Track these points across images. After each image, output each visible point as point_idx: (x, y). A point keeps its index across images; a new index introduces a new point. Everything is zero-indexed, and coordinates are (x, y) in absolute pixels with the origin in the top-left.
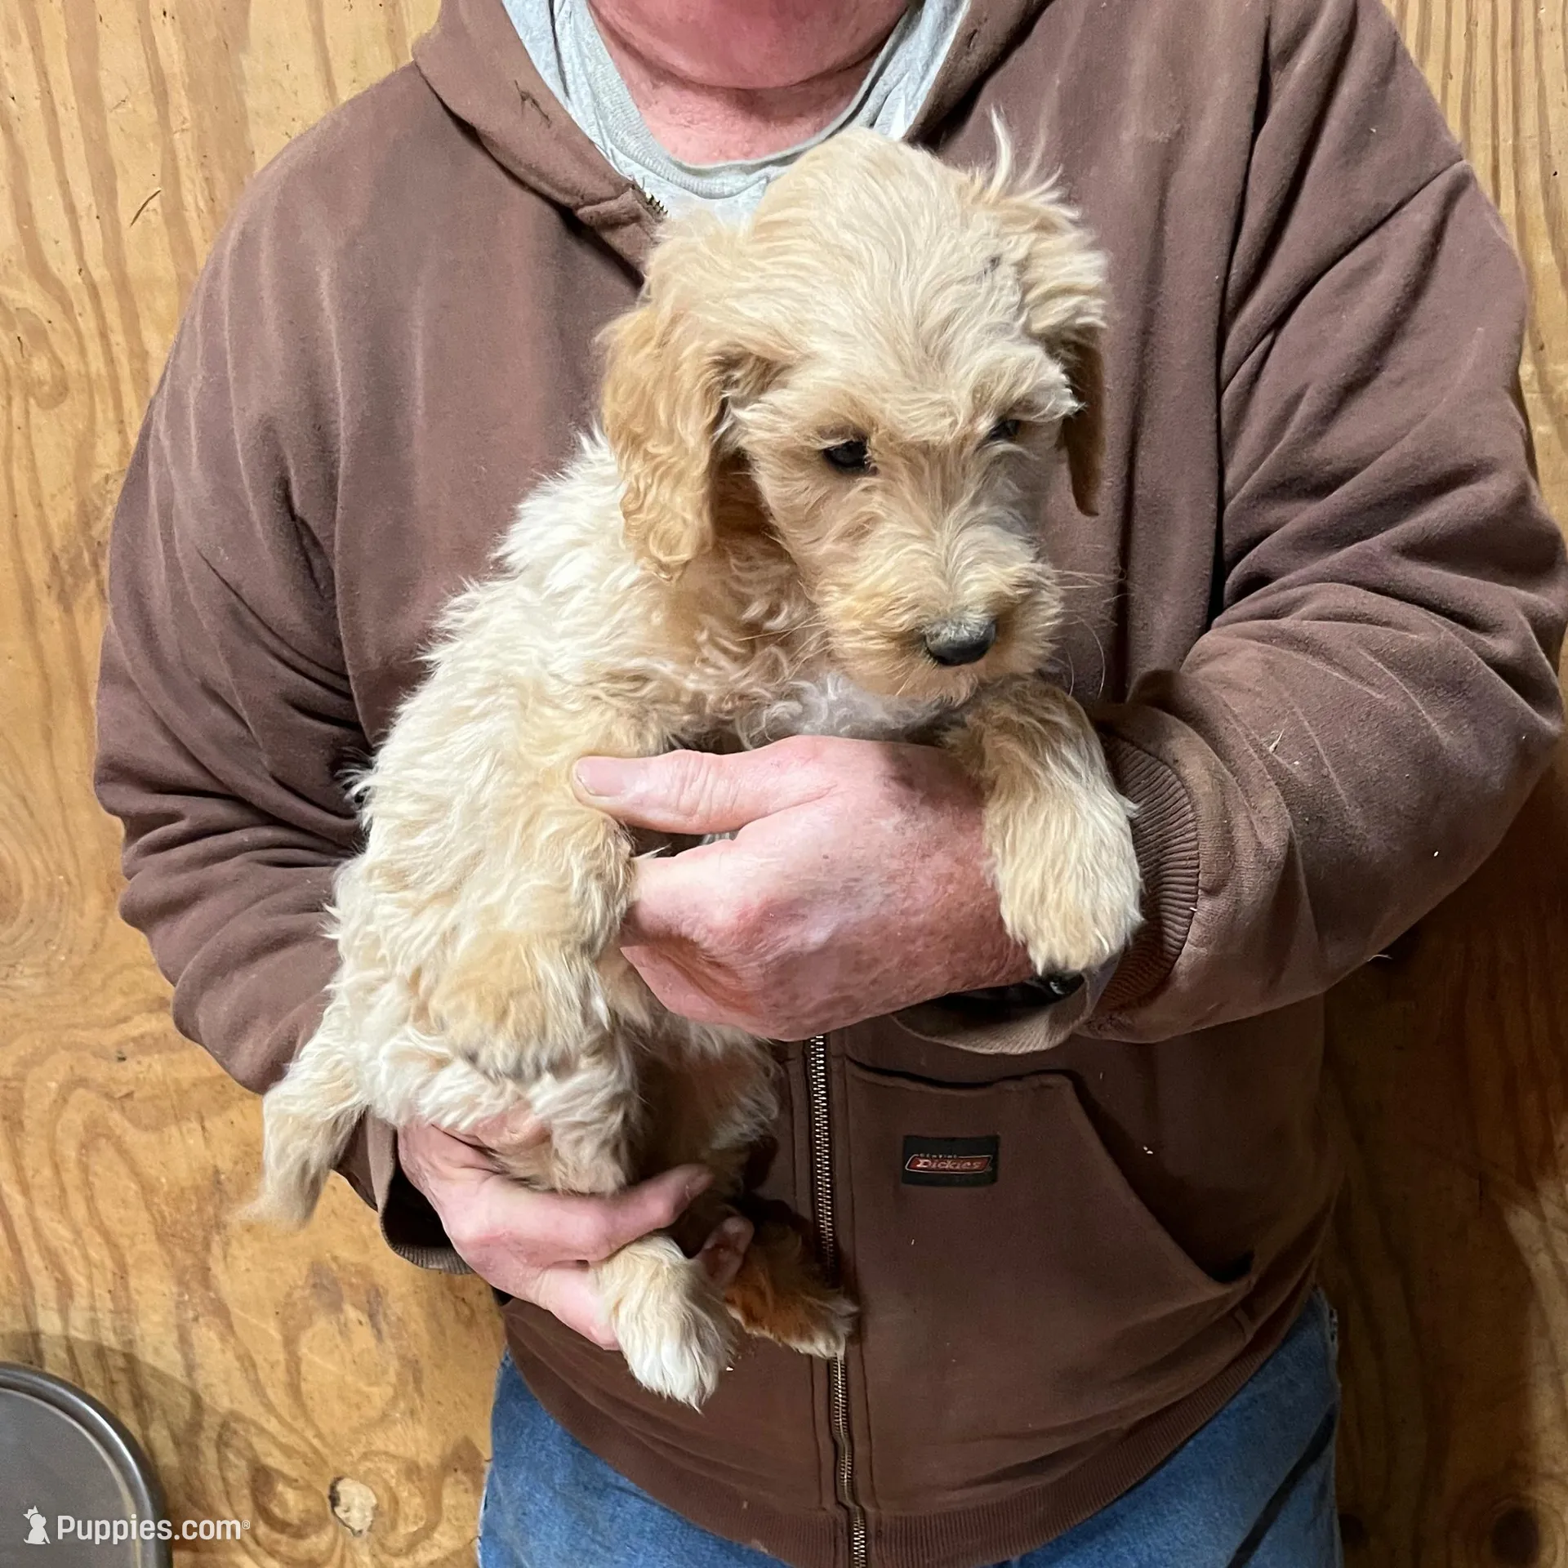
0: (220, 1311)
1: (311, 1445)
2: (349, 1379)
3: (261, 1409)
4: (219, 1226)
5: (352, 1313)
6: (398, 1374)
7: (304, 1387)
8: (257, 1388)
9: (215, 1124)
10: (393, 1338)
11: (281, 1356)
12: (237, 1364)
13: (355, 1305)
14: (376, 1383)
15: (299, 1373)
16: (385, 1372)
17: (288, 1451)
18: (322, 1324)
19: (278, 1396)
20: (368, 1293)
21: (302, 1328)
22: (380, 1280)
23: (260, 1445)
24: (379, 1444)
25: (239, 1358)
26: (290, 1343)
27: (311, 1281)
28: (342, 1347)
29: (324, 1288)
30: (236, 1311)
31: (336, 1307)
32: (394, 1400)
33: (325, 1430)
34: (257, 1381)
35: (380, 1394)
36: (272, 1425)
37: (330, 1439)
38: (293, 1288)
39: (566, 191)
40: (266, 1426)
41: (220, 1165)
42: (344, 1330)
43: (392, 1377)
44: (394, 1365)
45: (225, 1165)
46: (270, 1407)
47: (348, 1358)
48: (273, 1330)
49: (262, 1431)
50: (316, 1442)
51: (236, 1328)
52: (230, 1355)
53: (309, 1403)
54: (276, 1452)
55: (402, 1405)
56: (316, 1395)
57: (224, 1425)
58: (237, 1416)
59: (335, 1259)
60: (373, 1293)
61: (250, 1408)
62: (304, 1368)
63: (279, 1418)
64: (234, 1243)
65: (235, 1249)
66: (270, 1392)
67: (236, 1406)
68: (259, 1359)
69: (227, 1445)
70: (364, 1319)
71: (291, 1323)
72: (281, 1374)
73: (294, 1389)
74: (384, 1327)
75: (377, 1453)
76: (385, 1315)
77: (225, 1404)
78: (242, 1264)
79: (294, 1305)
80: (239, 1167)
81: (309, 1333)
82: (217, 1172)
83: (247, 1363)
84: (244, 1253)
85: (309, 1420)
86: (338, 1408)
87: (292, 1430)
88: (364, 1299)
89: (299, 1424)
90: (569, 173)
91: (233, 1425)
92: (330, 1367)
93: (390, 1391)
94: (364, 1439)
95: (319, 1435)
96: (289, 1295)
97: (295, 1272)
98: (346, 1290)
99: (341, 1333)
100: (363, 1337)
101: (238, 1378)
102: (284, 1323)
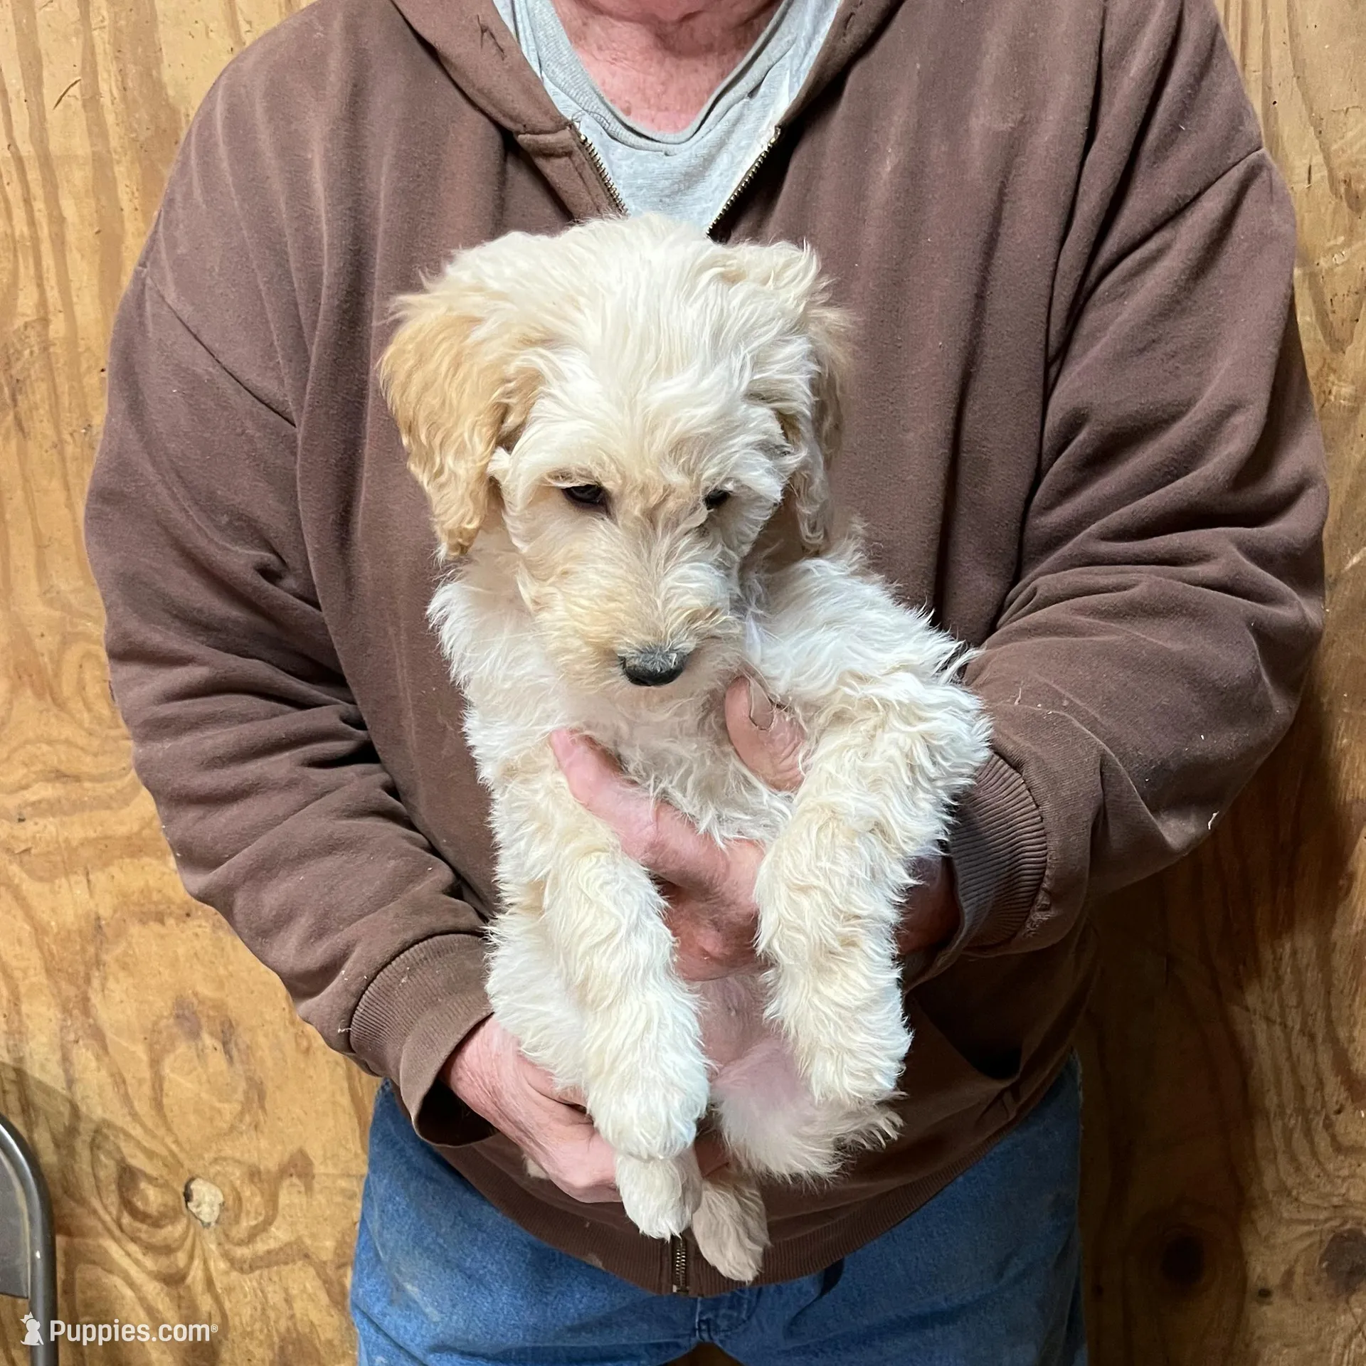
0: (97, 1035)
1: (171, 1152)
2: (204, 1096)
3: (128, 1118)
4: (98, 963)
5: (208, 1041)
6: (246, 1093)
7: (165, 1101)
8: (127, 1100)
9: (99, 878)
10: (242, 1062)
11: (146, 1074)
12: (109, 1080)
13: (212, 1034)
14: (228, 1101)
15: (162, 1090)
16: (235, 1090)
17: (150, 1155)
18: (182, 1048)
19: (143, 1107)
20: (222, 1024)
21: (166, 1051)
22: (233, 1016)
23: (128, 1149)
24: (228, 1151)
25: (112, 1075)
26: (155, 1063)
27: (175, 1012)
28: (200, 1069)
29: (187, 1019)
30: (110, 1035)
31: (194, 1034)
32: (242, 1113)
33: (182, 1139)
34: (126, 1094)
35: (229, 1109)
36: (137, 1132)
37: (187, 1147)
38: (161, 1017)
39: (512, 118)
40: (133, 1132)
41: (102, 912)
42: (201, 1055)
43: (239, 1096)
44: (243, 1085)
45: (105, 912)
46: (134, 1115)
47: (204, 1078)
48: (141, 1052)
49: (128, 1136)
50: (174, 1147)
51: (110, 1049)
52: (104, 1073)
53: (169, 1115)
54: (140, 1155)
55: (247, 1118)
56: (176, 1108)
57: (97, 1131)
58: (109, 1125)
59: (196, 994)
60: (227, 1026)
61: (120, 1118)
62: (166, 1085)
63: (143, 1125)
64: (111, 979)
65: (111, 984)
66: (136, 1104)
67: (108, 1116)
68: (128, 1077)
69: (99, 1148)
70: (220, 1047)
71: (157, 1047)
72: (146, 1089)
73: (158, 1104)
74: (235, 1053)
75: (225, 1159)
76: (236, 1045)
77: (98, 1113)
78: (117, 996)
79: (160, 1032)
80: (118, 915)
81: (172, 1056)
82: (98, 918)
83: (119, 1080)
84: (119, 987)
85: (169, 1129)
86: (192, 1119)
87: (154, 1136)
88: (219, 1029)
89: (161, 1132)
90: (517, 104)
91: (105, 1130)
92: (189, 1085)
93: (238, 1107)
94: (214, 1147)
95: (176, 1142)
96: (155, 1023)
97: (162, 1005)
98: (204, 1021)
99: (198, 1056)
100: (217, 1060)
101: (110, 1092)
102: (150, 1049)
